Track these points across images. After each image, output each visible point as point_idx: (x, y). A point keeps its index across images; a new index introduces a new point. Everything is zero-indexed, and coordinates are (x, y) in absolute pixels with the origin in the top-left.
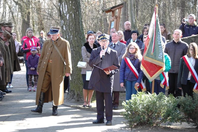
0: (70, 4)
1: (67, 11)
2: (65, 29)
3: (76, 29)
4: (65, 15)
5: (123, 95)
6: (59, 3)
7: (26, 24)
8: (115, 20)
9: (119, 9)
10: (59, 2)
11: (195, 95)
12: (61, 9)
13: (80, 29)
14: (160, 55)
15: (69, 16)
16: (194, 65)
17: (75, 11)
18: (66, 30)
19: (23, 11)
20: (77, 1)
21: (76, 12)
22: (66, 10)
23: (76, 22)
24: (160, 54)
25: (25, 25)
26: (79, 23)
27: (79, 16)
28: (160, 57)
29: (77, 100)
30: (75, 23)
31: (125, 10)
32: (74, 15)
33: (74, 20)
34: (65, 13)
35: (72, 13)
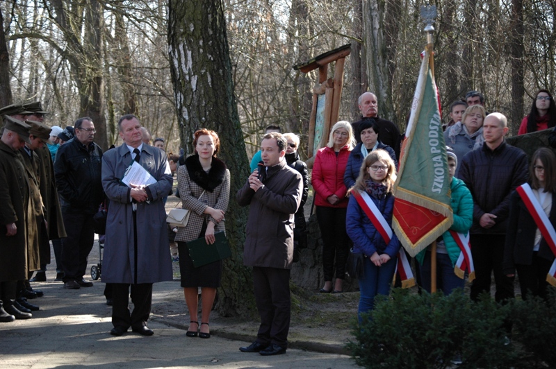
0: (200, 47)
1: (193, 68)
2: (187, 117)
3: (217, 117)
4: (187, 77)
5: (353, 299)
6: (171, 46)
7: (91, 110)
8: (328, 91)
9: (339, 60)
10: (169, 45)
11: (552, 293)
12: (176, 63)
13: (228, 117)
14: (435, 184)
15: (197, 82)
16: (549, 210)
17: (215, 68)
18: (190, 119)
19: (81, 76)
20: (220, 40)
21: (218, 69)
22: (190, 63)
23: (216, 97)
24: (435, 180)
25: (88, 112)
26: (226, 99)
27: (226, 81)
28: (436, 187)
29: (224, 315)
30: (214, 100)
31: (360, 67)
32: (212, 78)
33: (211, 91)
34: (187, 72)
35: (205, 73)
